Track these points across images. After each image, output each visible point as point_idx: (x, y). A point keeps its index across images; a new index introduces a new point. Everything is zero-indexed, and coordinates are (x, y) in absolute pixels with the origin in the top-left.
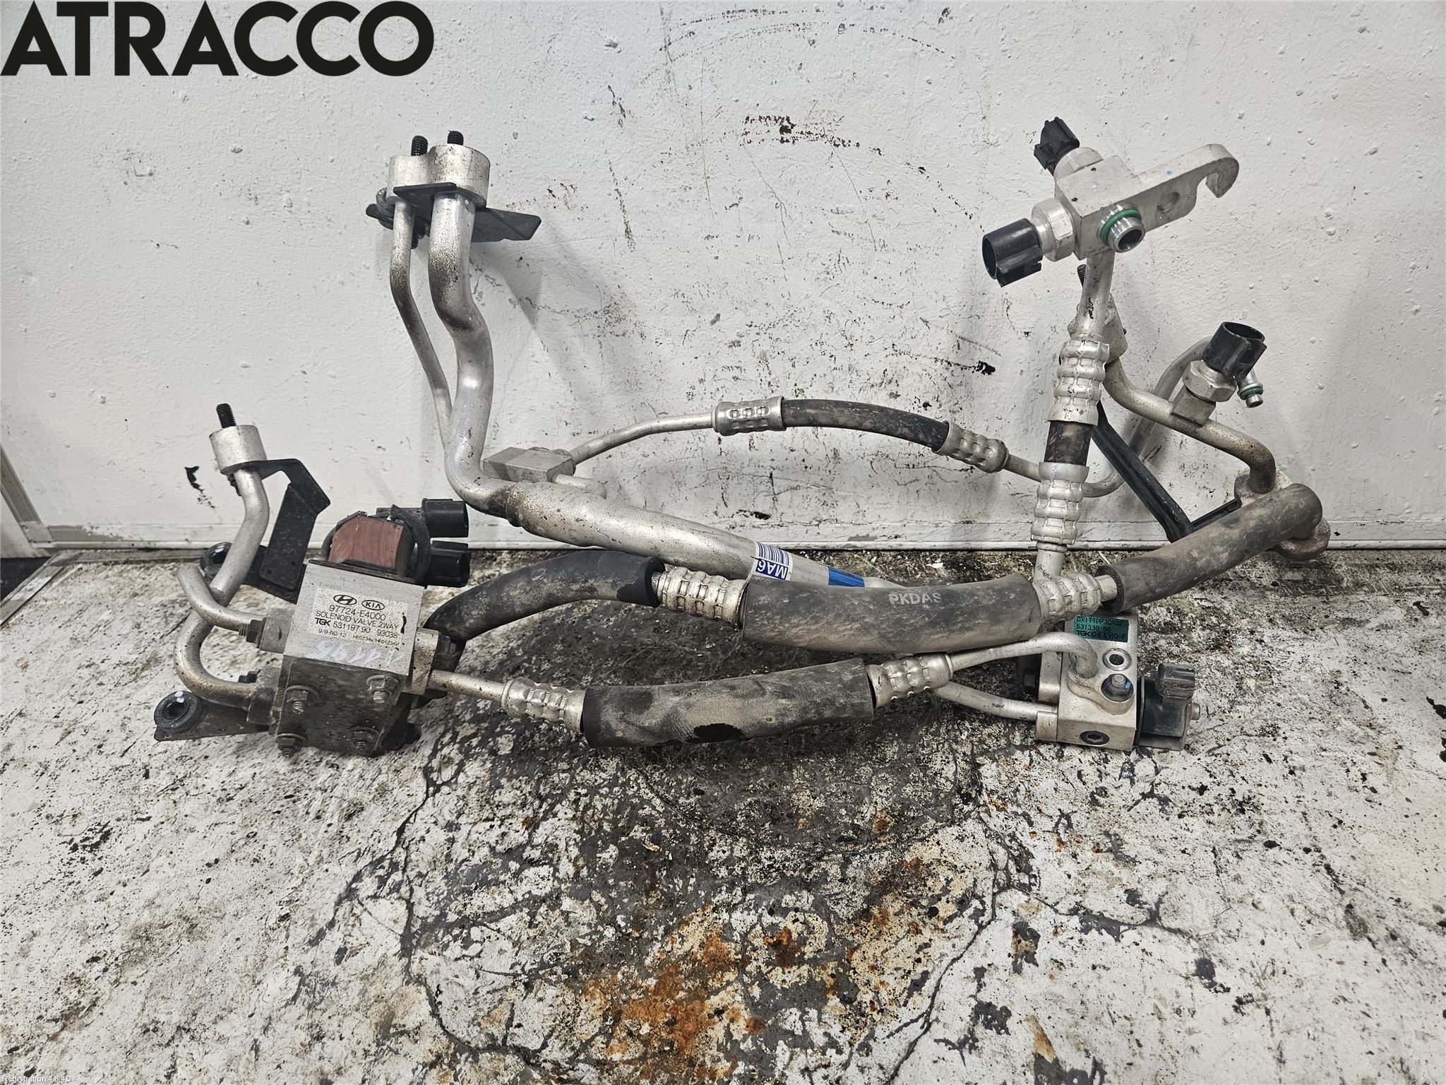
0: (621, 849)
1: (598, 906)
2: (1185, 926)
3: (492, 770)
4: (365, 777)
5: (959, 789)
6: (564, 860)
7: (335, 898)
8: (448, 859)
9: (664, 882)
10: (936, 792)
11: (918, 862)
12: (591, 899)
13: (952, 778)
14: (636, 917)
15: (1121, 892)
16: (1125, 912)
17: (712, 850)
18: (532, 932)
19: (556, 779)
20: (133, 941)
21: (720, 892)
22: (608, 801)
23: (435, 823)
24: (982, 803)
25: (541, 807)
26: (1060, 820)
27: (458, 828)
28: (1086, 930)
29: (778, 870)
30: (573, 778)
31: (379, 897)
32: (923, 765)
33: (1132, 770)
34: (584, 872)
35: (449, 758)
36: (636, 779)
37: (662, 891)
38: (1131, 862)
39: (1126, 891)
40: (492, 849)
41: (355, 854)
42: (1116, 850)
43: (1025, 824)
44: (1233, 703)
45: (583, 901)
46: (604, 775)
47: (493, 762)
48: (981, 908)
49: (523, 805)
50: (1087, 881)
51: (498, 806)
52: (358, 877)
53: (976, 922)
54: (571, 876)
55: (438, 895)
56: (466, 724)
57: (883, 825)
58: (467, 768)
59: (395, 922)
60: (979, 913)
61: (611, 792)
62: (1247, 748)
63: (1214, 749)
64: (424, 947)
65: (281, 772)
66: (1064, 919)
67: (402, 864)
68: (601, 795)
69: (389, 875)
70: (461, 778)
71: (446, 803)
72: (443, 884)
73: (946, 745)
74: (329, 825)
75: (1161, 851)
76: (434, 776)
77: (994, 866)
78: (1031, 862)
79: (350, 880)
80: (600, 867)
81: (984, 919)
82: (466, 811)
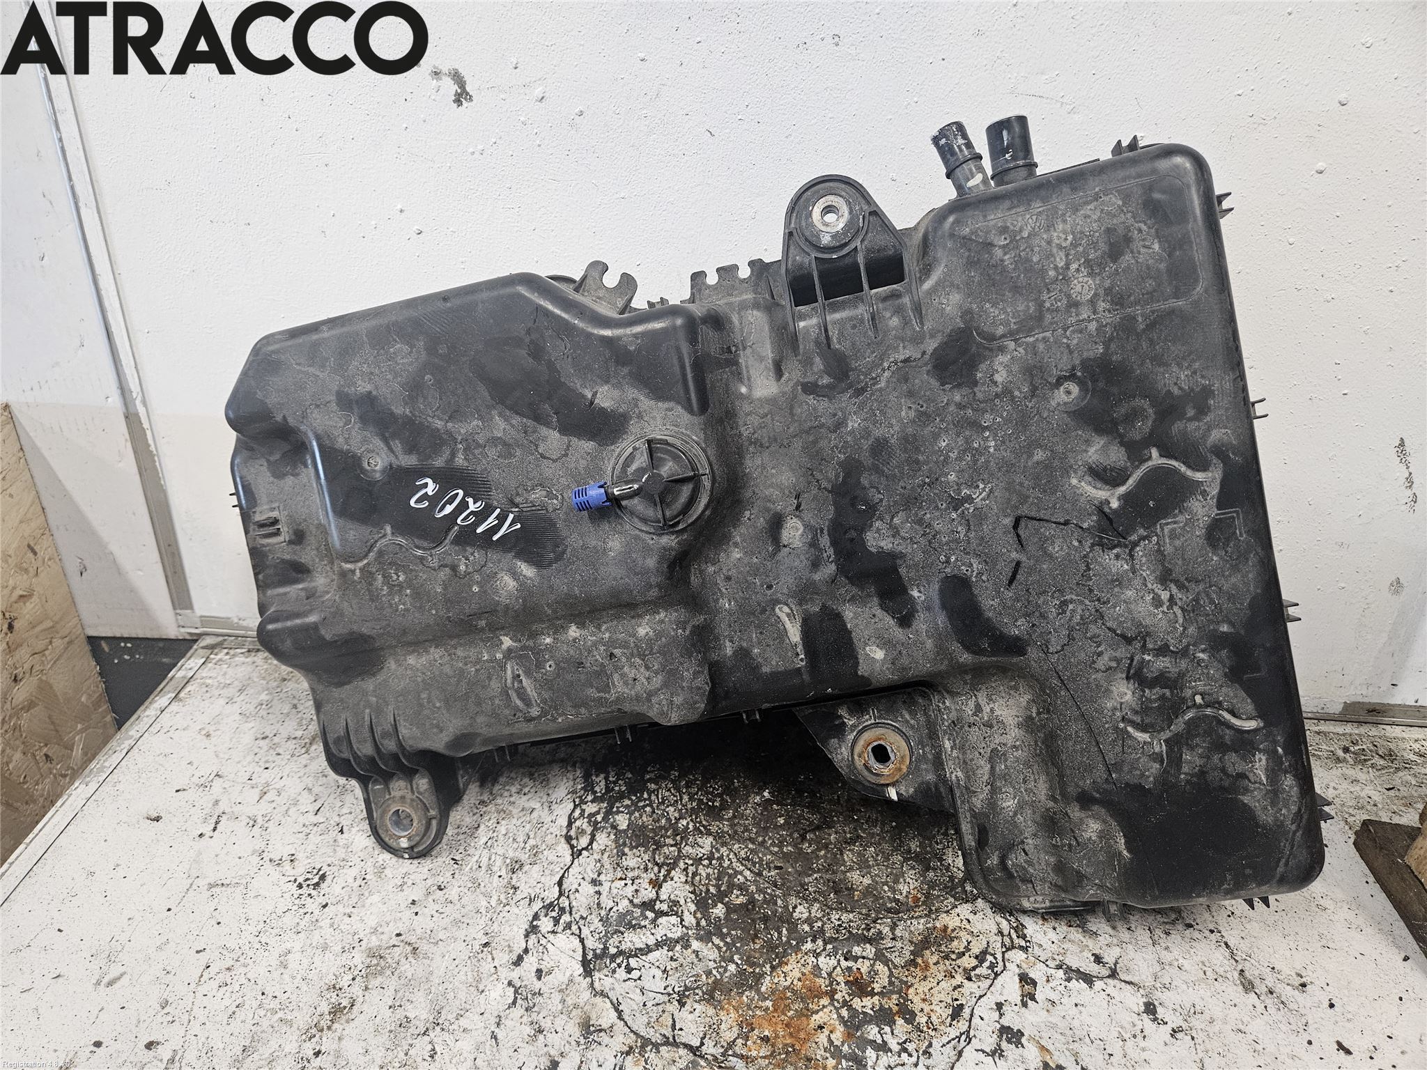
0: (727, 907)
1: (719, 948)
2: (1136, 979)
3: (616, 841)
4: (518, 840)
6: (686, 913)
7: (523, 932)
8: (599, 906)
9: (764, 933)
10: (952, 878)
11: (946, 927)
12: (713, 944)
14: (748, 957)
15: (1090, 955)
16: (1093, 969)
17: (795, 912)
18: (674, 964)
19: (666, 851)
20: (369, 959)
21: (806, 942)
22: (710, 870)
23: (583, 879)
25: (660, 872)
27: (601, 884)
28: (1069, 980)
29: (845, 928)
30: (679, 851)
31: (557, 933)
32: (939, 857)
34: (703, 923)
35: (583, 829)
36: (728, 856)
37: (763, 939)
38: (1093, 934)
39: (1093, 954)
40: (631, 901)
41: (528, 900)
42: (1083, 926)
45: (707, 943)
46: (703, 851)
47: (616, 835)
48: (995, 961)
49: (646, 869)
50: (1065, 946)
51: (627, 869)
52: (536, 917)
53: (992, 971)
54: (694, 925)
55: (599, 933)
56: (590, 804)
57: (916, 900)
58: (598, 837)
59: (573, 951)
60: (992, 967)
61: (710, 864)
64: (599, 971)
66: (1053, 971)
67: (568, 908)
68: (704, 866)
69: (560, 916)
70: (595, 845)
71: (587, 864)
72: (600, 924)
74: (500, 876)
75: (1113, 928)
76: (574, 842)
77: (1000, 933)
78: (1025, 931)
79: (531, 919)
80: (715, 919)
81: (999, 969)
82: (604, 872)
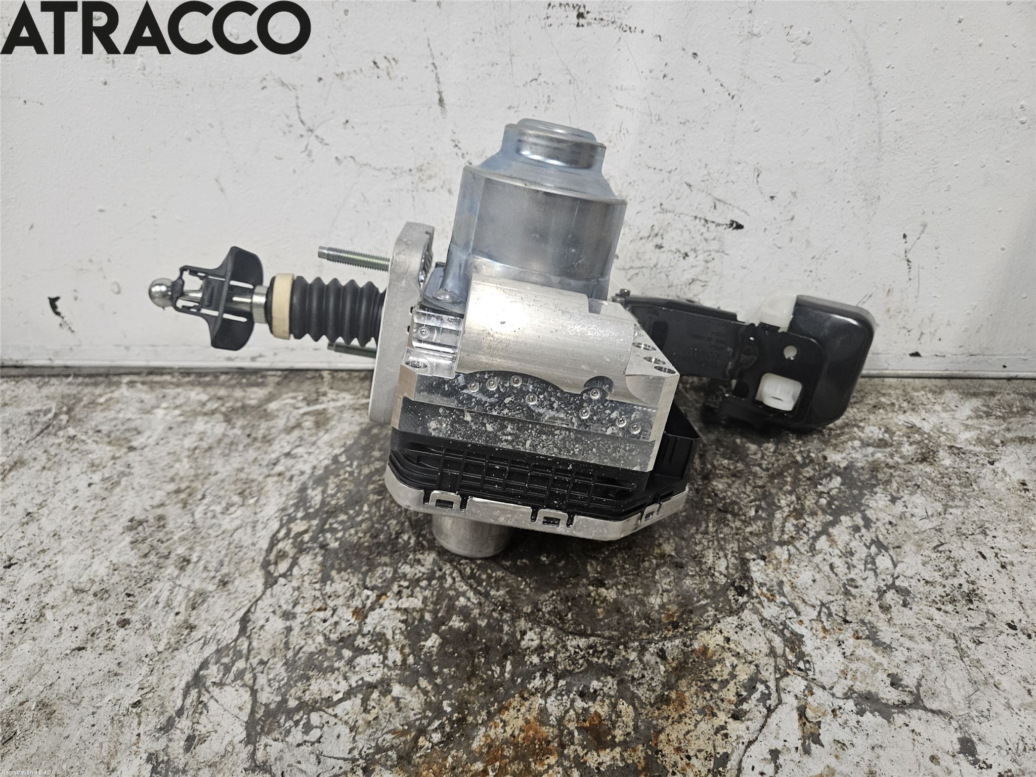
0: (442, 636)
1: (425, 692)
2: (945, 706)
3: (323, 564)
4: (210, 568)
5: (733, 584)
6: (392, 647)
7: (183, 685)
8: (287, 646)
9: (483, 669)
10: (713, 584)
11: (705, 649)
12: (419, 687)
13: (725, 572)
14: (461, 703)
15: (885, 676)
16: (891, 695)
17: (523, 639)
18: (366, 718)
19: (381, 573)
21: (534, 679)
22: (427, 593)
23: (274, 612)
24: (754, 595)
25: (368, 598)
26: (821, 609)
27: (294, 616)
28: (861, 713)
29: (584, 657)
30: (395, 571)
31: (225, 684)
32: (698, 560)
33: (874, 563)
34: (411, 660)
35: (284, 552)
36: (451, 574)
37: (482, 678)
38: (887, 648)
39: (889, 675)
40: (327, 639)
41: (202, 641)
42: (873, 637)
43: (792, 614)
44: (946, 507)
45: (412, 687)
46: (423, 569)
47: (323, 556)
48: (767, 692)
49: (353, 596)
50: (854, 666)
51: (330, 597)
52: (204, 665)
53: (765, 706)
54: (399, 663)
55: (279, 682)
56: (298, 521)
57: (670, 615)
58: (301, 561)
59: (240, 709)
60: (765, 697)
61: (430, 584)
62: (964, 545)
63: (938, 546)
64: (268, 733)
65: (133, 565)
66: (841, 703)
67: (245, 651)
68: (421, 588)
69: (233, 662)
70: (296, 570)
71: (283, 592)
72: (283, 670)
73: (716, 543)
74: (177, 614)
75: (911, 638)
76: (272, 568)
77: (772, 652)
78: (804, 648)
79: (197, 667)
80: (425, 654)
81: (772, 702)
82: (301, 601)
